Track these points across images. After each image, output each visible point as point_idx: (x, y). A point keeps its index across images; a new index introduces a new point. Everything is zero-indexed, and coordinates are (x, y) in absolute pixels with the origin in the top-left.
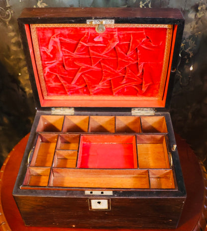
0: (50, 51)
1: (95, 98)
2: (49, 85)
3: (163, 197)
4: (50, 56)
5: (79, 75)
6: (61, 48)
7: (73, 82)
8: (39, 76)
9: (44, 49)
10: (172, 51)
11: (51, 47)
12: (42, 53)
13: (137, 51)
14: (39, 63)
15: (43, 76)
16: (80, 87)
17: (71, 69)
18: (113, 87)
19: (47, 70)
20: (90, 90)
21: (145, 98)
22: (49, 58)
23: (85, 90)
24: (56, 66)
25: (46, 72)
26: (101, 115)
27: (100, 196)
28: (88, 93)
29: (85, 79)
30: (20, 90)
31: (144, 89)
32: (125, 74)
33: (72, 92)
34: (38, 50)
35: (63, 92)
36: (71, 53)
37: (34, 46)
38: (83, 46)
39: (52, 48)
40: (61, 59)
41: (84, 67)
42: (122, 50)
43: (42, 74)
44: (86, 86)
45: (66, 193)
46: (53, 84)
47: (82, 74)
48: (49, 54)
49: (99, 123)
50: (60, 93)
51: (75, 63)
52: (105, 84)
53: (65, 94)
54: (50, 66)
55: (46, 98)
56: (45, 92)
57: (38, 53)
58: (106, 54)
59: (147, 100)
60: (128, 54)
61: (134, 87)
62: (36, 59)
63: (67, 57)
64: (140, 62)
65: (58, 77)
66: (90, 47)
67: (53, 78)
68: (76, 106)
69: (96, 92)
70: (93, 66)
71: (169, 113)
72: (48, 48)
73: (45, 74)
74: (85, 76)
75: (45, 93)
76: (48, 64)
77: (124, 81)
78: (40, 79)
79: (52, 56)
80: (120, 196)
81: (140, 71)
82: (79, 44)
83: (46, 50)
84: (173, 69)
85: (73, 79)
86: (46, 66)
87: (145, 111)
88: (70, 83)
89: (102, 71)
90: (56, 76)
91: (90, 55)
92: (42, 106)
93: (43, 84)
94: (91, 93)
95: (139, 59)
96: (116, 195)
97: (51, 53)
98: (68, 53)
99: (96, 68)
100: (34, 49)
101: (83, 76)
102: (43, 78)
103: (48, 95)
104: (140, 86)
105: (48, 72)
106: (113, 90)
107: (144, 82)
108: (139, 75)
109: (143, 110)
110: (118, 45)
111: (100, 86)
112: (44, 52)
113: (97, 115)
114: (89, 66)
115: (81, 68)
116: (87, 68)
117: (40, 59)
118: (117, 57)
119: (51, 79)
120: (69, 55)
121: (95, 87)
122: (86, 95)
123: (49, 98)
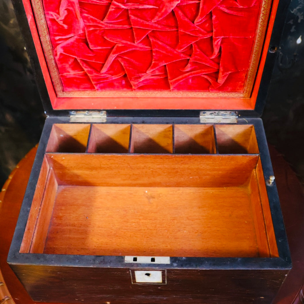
0: (62, 18)
1: (140, 94)
2: (65, 74)
3: (253, 269)
4: (62, 26)
5: (112, 58)
6: (81, 13)
7: (104, 70)
8: (48, 60)
9: (52, 15)
10: (273, 17)
11: (63, 12)
12: (49, 22)
13: (211, 17)
14: (46, 38)
15: (53, 61)
16: (115, 78)
17: (99, 48)
18: (169, 77)
19: (59, 50)
20: (132, 83)
21: (221, 94)
22: (61, 31)
23: (124, 83)
24: (72, 43)
25: (58, 54)
26: (151, 123)
27: (149, 265)
28: (129, 87)
29: (122, 64)
30: (28, 73)
31: (221, 81)
32: (190, 56)
33: (102, 85)
34: (43, 16)
35: (87, 85)
36: (98, 20)
37: (35, 10)
38: (118, 8)
39: (66, 13)
40: (81, 32)
41: (120, 45)
42: (185, 15)
43: (52, 57)
44: (125, 76)
45: (94, 260)
46: (72, 73)
47: (118, 57)
48: (61, 23)
49: (147, 134)
50: (82, 86)
51: (105, 38)
52: (157, 73)
53: (92, 88)
54: (65, 43)
55: (61, 95)
56: (58, 86)
57: (42, 22)
58: (158, 23)
59: (225, 98)
60: (195, 22)
61: (206, 77)
62: (40, 33)
63: (92, 29)
64: (216, 36)
65: (79, 61)
66: (131, 9)
67: (70, 63)
68: (109, 109)
69: (141, 85)
70: (136, 44)
71: (260, 119)
72: (58, 13)
73: (57, 58)
74: (124, 60)
75: (59, 88)
76: (60, 40)
77: (188, 68)
78: (49, 65)
79: (66, 26)
80: (182, 266)
81: (216, 51)
82: (112, 6)
83: (55, 18)
84: (272, 48)
85: (103, 65)
86: (59, 44)
87: (222, 115)
88: (98, 71)
89: (151, 51)
90: (75, 59)
91: (130, 24)
92: (54, 109)
93: (55, 74)
94: (133, 87)
95: (214, 30)
96: (175, 265)
97: (65, 21)
98: (93, 21)
99: (140, 46)
100: (36, 16)
101: (120, 60)
102: (54, 64)
103: (63, 91)
104: (215, 75)
105: (61, 54)
106: (170, 81)
107: (221, 69)
108: (213, 57)
109: (218, 115)
110: (178, 6)
111: (148, 75)
112: (53, 21)
113: (143, 123)
114: (129, 43)
115: (115, 47)
116: (126, 46)
117: (46, 32)
118: (177, 27)
119: (67, 66)
120: (95, 24)
121: (140, 77)
122: (125, 89)
123: (66, 95)
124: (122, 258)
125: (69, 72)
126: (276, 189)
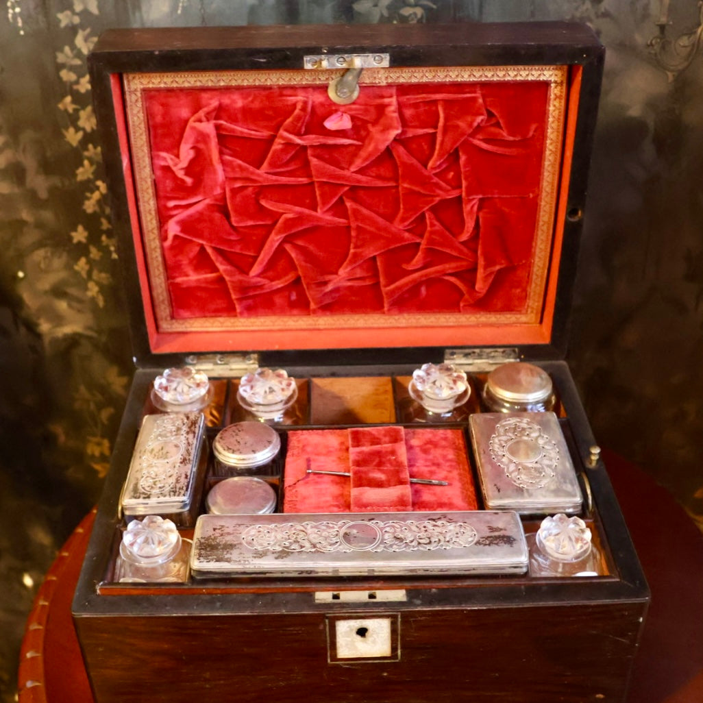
0: (184, 163)
1: (324, 321)
2: (179, 280)
4: (183, 181)
5: (275, 239)
6: (221, 153)
7: (256, 269)
8: (148, 250)
9: (165, 159)
10: (569, 153)
11: (186, 153)
12: (159, 173)
13: (458, 158)
14: (148, 204)
15: (159, 251)
16: (278, 284)
17: (250, 223)
18: (382, 280)
19: (173, 229)
20: (310, 294)
21: (484, 318)
22: (182, 190)
23: (294, 297)
24: (201, 213)
25: (171, 235)
26: (347, 375)
27: (365, 605)
28: (301, 306)
29: (293, 255)
31: (481, 286)
32: (421, 236)
33: (250, 301)
34: (147, 160)
35: (220, 304)
36: (251, 168)
37: (134, 150)
38: (289, 145)
39: (192, 154)
40: (218, 191)
41: (290, 216)
42: (410, 152)
43: (157, 243)
44: (298, 281)
46: (192, 277)
47: (285, 241)
48: (181, 174)
50: (213, 307)
51: (263, 203)
52: (359, 273)
53: (229, 310)
54: (184, 214)
55: (166, 326)
56: (163, 307)
57: (145, 175)
58: (361, 171)
59: (492, 325)
60: (430, 164)
61: (452, 279)
62: (140, 195)
63: (238, 185)
64: (468, 194)
65: (209, 250)
66: (312, 146)
67: (192, 255)
68: (264, 348)
69: (328, 301)
70: (319, 213)
71: (563, 363)
72: (178, 156)
73: (168, 243)
74: (296, 247)
75: (164, 310)
76: (176, 207)
77: (418, 259)
78: (149, 260)
79: (189, 180)
80: (431, 603)
81: (470, 225)
82: (278, 140)
83: (170, 163)
84: (572, 212)
85: (255, 258)
86: (172, 216)
87: (488, 358)
88: (245, 271)
89: (348, 228)
90: (202, 248)
91: (310, 176)
92: (154, 352)
93: (159, 280)
94: (313, 306)
95: (464, 184)
96: (418, 602)
97: (188, 171)
98: (242, 169)
99: (328, 217)
100: (135, 160)
101: (288, 247)
102: (160, 259)
103: (172, 317)
104: (468, 275)
105: (176, 237)
106: (384, 290)
107: (481, 262)
108: (464, 237)
109: (480, 356)
110: (397, 140)
111: (342, 277)
112: (167, 169)
113: (333, 375)
114: (307, 211)
115: (281, 221)
116: (300, 219)
117: (151, 191)
118: (397, 181)
119: (185, 262)
120: (245, 175)
121: (326, 283)
122: (295, 312)
123: (178, 326)
124: (310, 595)
125: (187, 275)
126: (605, 473)
